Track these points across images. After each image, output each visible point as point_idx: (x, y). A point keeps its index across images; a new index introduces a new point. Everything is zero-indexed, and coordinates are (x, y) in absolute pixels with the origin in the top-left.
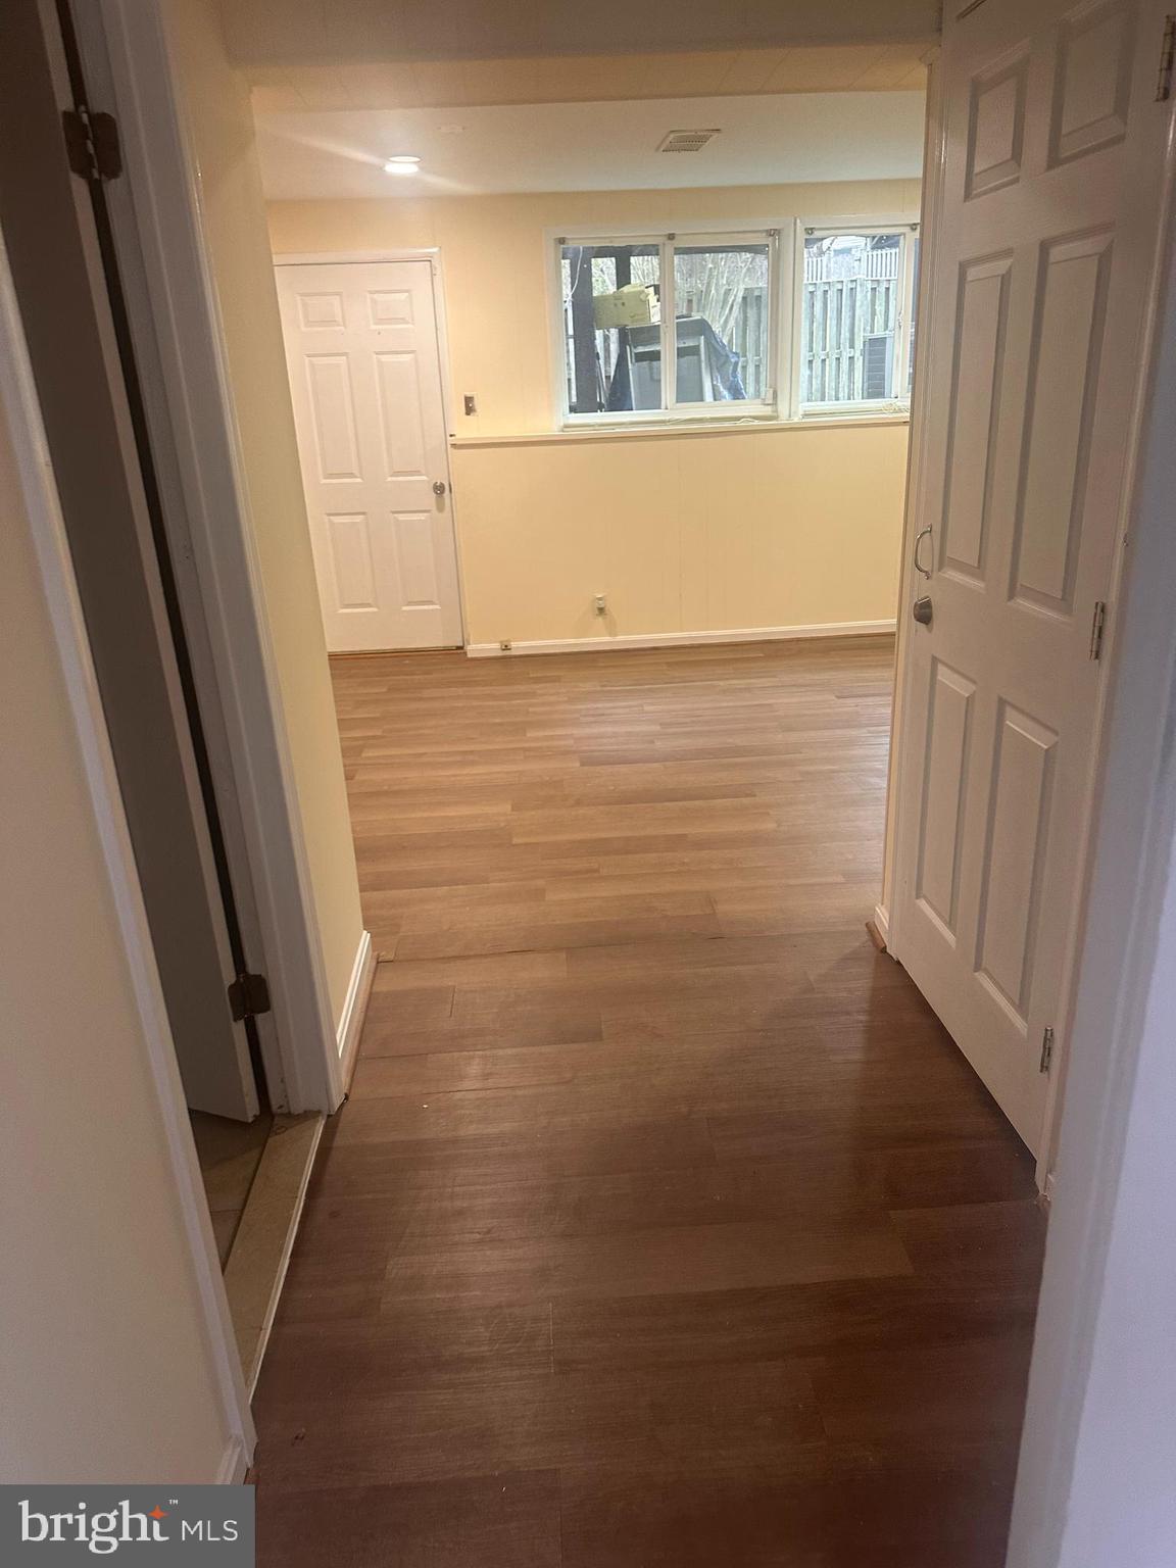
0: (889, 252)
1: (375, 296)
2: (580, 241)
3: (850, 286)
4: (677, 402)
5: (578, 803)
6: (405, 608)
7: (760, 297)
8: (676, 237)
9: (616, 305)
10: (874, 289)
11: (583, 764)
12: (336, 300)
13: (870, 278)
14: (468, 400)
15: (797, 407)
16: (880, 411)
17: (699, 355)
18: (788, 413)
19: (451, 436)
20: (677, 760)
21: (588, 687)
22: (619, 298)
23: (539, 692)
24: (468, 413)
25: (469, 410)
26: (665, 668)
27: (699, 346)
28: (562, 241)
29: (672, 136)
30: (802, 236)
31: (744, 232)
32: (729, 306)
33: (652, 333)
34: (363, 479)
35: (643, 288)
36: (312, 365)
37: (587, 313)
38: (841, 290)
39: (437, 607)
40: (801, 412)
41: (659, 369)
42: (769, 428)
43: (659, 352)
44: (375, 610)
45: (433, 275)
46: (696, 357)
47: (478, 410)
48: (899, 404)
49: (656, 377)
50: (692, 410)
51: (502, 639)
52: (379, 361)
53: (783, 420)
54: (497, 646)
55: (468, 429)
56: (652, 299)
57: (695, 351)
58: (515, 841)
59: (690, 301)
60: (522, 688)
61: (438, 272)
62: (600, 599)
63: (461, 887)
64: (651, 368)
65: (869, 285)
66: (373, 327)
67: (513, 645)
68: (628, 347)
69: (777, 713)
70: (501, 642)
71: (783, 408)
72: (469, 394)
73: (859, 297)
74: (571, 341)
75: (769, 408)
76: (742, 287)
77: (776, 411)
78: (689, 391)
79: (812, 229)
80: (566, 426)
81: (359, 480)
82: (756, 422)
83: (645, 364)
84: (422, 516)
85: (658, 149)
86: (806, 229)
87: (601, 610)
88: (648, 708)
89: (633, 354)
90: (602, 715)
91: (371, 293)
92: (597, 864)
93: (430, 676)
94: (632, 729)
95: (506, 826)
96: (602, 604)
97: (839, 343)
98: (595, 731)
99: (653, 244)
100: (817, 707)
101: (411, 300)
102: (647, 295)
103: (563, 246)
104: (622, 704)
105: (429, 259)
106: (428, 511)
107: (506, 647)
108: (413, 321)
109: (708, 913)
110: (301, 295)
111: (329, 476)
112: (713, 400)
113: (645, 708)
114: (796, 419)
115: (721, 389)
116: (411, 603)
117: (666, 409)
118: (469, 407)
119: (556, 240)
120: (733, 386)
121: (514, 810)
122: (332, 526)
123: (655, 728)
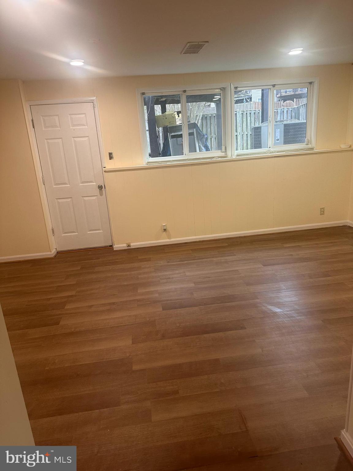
0: (240, 104)
2: (151, 93)
4: (189, 152)
5: (163, 337)
6: (88, 232)
7: (207, 117)
8: (186, 92)
9: (163, 119)
11: (163, 310)
12: (56, 118)
13: (241, 110)
14: (110, 154)
15: (233, 153)
16: (265, 153)
18: (231, 154)
19: (104, 167)
20: (205, 304)
21: (162, 263)
22: (165, 116)
23: (142, 266)
24: (110, 159)
26: (191, 252)
27: (194, 132)
28: (143, 94)
29: (188, 44)
30: (233, 90)
31: (212, 89)
33: (179, 128)
34: (70, 185)
35: (173, 112)
36: (48, 143)
37: (153, 122)
39: (102, 231)
40: (236, 154)
41: (181, 141)
42: (224, 161)
43: (181, 135)
44: (77, 233)
45: (94, 107)
46: (193, 136)
47: (114, 158)
48: (272, 150)
50: (193, 155)
51: (127, 242)
52: (75, 141)
53: (229, 158)
54: (125, 245)
55: (110, 165)
56: (177, 116)
57: (193, 134)
58: (135, 367)
60: (136, 265)
61: (96, 106)
62: (164, 226)
66: (71, 128)
67: (132, 244)
68: (168, 133)
69: (241, 275)
70: (127, 244)
71: (229, 153)
72: (110, 152)
73: (238, 116)
74: (148, 132)
75: (224, 153)
76: (201, 114)
77: (226, 154)
80: (148, 163)
81: (68, 185)
82: (220, 159)
83: (176, 139)
84: (94, 198)
85: (181, 53)
86: (235, 87)
87: (165, 230)
88: (188, 274)
89: (170, 136)
90: (169, 278)
91: (70, 115)
92: (177, 387)
93: (99, 260)
94: (182, 286)
95: (129, 356)
96: (165, 228)
97: (243, 129)
98: (167, 288)
99: (179, 95)
100: (256, 271)
101: (86, 118)
102: (175, 115)
103: (144, 96)
104: (177, 272)
105: (93, 101)
106: (97, 196)
107: (129, 245)
108: (87, 124)
109: (244, 430)
110: (42, 116)
111: (56, 184)
112: (200, 151)
113: (187, 274)
114: (234, 157)
115: (202, 147)
116: (90, 230)
117: (185, 155)
118: (111, 156)
119: (141, 93)
120: (207, 146)
121: (133, 343)
122: (59, 203)
123: (192, 285)
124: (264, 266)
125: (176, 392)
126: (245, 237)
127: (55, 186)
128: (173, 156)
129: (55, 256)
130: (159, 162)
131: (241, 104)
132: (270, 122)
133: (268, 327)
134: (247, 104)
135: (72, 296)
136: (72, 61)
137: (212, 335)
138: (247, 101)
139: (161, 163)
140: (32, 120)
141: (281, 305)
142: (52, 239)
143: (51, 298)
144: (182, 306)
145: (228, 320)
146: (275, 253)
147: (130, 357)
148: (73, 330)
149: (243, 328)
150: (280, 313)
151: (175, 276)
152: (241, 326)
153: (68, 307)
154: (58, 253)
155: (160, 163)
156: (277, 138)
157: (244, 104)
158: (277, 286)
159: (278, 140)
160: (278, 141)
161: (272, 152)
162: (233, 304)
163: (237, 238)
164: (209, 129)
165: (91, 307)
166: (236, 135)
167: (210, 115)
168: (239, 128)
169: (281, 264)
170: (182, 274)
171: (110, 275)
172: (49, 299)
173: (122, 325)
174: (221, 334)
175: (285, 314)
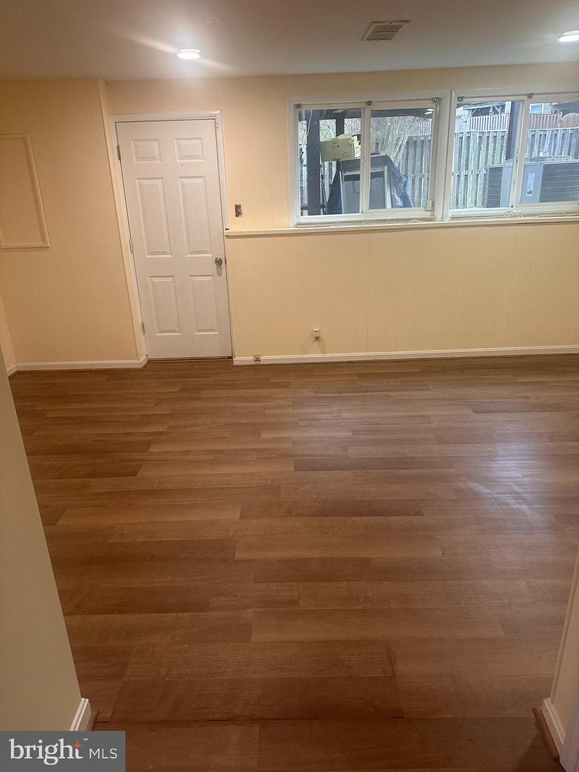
1: (179, 141)
2: (312, 105)
3: (467, 135)
4: (369, 209)
5: (289, 513)
6: (196, 333)
7: (416, 142)
8: (372, 103)
9: (333, 147)
10: (480, 137)
11: (296, 470)
12: (155, 144)
13: (479, 131)
14: (238, 208)
15: (447, 213)
16: (502, 216)
17: (383, 177)
18: (441, 215)
19: (226, 229)
20: (363, 468)
22: (336, 142)
23: (274, 395)
24: (237, 216)
25: (238, 213)
26: (356, 378)
27: (384, 172)
28: (299, 106)
29: (373, 26)
30: (455, 101)
31: (417, 100)
32: (399, 147)
33: (356, 164)
34: (171, 255)
35: (350, 136)
36: (140, 184)
37: (315, 149)
38: (462, 138)
39: (217, 333)
40: (450, 215)
41: (359, 186)
42: (429, 227)
43: (359, 176)
44: (179, 334)
45: (216, 128)
46: (381, 179)
47: (243, 214)
48: (515, 211)
49: (356, 191)
50: (378, 214)
51: (255, 354)
52: (182, 183)
53: (438, 221)
54: (252, 358)
55: (237, 226)
56: (356, 143)
57: (381, 174)
58: (239, 555)
59: (377, 144)
60: (264, 392)
61: (220, 126)
62: (316, 332)
63: (186, 614)
64: (354, 184)
65: (478, 135)
66: (178, 161)
67: (262, 358)
68: (341, 172)
69: (432, 425)
70: (254, 356)
71: (438, 213)
72: (238, 204)
73: (472, 141)
74: (305, 169)
75: (429, 213)
76: (407, 136)
77: (433, 215)
78: (377, 202)
79: (461, 97)
80: (298, 224)
81: (169, 256)
82: (421, 223)
83: (350, 182)
84: (208, 279)
86: (458, 98)
87: (317, 338)
88: (344, 415)
89: (343, 176)
90: (313, 419)
91: (177, 139)
92: (297, 593)
93: (209, 378)
94: (332, 434)
95: (233, 536)
96: (317, 335)
97: (478, 166)
98: (308, 435)
99: (358, 109)
100: (461, 420)
101: (202, 144)
102: (353, 141)
103: (299, 109)
104: (327, 410)
105: (214, 118)
106: (212, 275)
107: (257, 359)
108: (203, 157)
109: (389, 675)
110: (134, 141)
111: (151, 253)
112: (393, 207)
113: (342, 415)
114: (446, 221)
115: (397, 198)
116: (200, 331)
117: (363, 213)
118: (238, 211)
119: (294, 105)
120: (405, 196)
121: (241, 517)
122: (153, 283)
123: (350, 434)
124: (475, 412)
125: (295, 602)
126: (452, 359)
127: (148, 256)
128: (344, 213)
129: (145, 367)
130: (315, 224)
131: (484, 117)
132: (517, 161)
133: (460, 516)
134: (494, 117)
135: (161, 433)
136: (181, 51)
137: (366, 519)
138: (495, 112)
139: (320, 225)
140: (118, 147)
141: (490, 481)
142: (141, 339)
143: (131, 433)
144: (327, 467)
145: (397, 498)
146: (499, 392)
147: (234, 538)
148: (155, 486)
149: (418, 514)
150: (486, 495)
151: (324, 416)
152: (416, 510)
153: (153, 449)
154: (150, 362)
155: (318, 225)
156: (528, 190)
157: (489, 117)
158: (490, 449)
159: (530, 193)
160: (529, 195)
161: (516, 216)
162: (409, 472)
163: (439, 359)
164: (418, 163)
165: (187, 452)
166: (466, 176)
167: (422, 138)
168: (471, 163)
169: (507, 411)
170: (335, 415)
171: (222, 405)
172: (128, 434)
173: (229, 486)
174: (380, 520)
175: (494, 498)
